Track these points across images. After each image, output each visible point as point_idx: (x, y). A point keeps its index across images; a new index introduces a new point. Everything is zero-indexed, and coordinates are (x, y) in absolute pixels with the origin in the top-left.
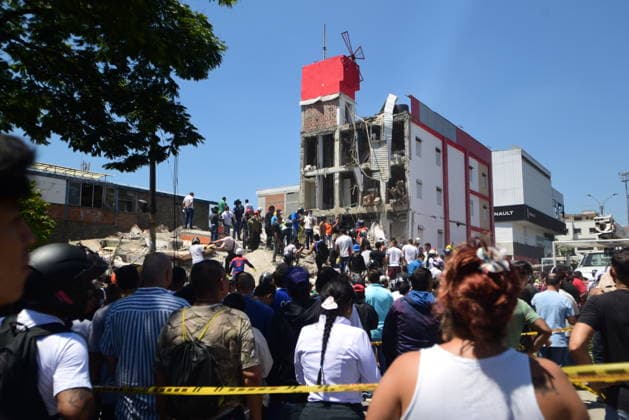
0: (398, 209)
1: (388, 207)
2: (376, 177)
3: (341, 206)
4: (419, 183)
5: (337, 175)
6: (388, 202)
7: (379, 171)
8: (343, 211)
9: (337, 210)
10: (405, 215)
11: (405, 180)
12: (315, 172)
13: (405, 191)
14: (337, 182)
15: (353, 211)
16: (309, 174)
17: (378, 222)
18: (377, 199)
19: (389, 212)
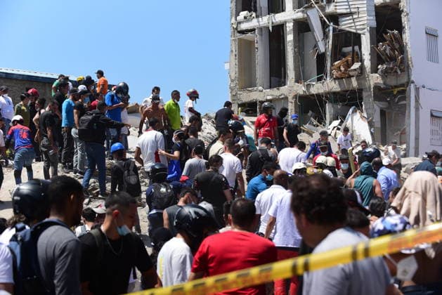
0: (392, 81)
1: (375, 79)
2: (345, 25)
3: (298, 80)
4: (431, 34)
5: (290, 26)
6: (375, 70)
7: (351, 14)
8: (301, 89)
9: (292, 88)
10: (404, 92)
11: (401, 29)
12: (254, 23)
13: (402, 50)
14: (290, 38)
15: (318, 88)
16: (244, 26)
17: (358, 107)
18: (356, 66)
19: (377, 87)
